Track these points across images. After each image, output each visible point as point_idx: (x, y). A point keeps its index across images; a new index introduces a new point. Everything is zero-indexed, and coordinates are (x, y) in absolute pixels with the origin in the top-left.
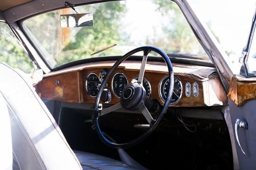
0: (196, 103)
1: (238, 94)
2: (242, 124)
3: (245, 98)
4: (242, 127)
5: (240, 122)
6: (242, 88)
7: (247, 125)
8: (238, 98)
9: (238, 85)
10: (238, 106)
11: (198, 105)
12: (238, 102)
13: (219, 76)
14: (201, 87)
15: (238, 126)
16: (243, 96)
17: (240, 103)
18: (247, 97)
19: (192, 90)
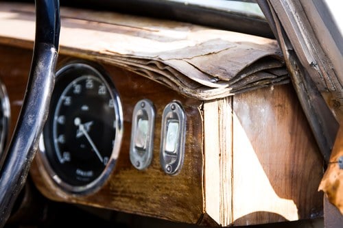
13: (289, 77)
19: (157, 139)
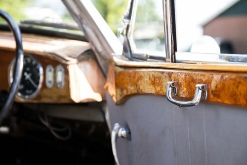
0: (60, 97)
1: (117, 86)
2: (123, 132)
3: (125, 92)
4: (122, 137)
5: (119, 129)
6: (121, 76)
7: (129, 133)
8: (116, 92)
9: (115, 72)
10: (117, 104)
11: (64, 101)
12: (116, 98)
14: (66, 73)
15: (117, 136)
16: (122, 90)
17: (118, 99)
18: (127, 92)
19: (55, 77)
